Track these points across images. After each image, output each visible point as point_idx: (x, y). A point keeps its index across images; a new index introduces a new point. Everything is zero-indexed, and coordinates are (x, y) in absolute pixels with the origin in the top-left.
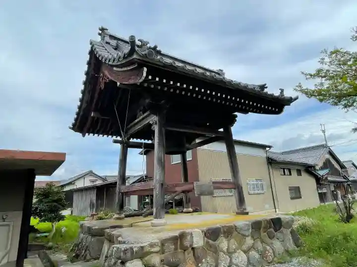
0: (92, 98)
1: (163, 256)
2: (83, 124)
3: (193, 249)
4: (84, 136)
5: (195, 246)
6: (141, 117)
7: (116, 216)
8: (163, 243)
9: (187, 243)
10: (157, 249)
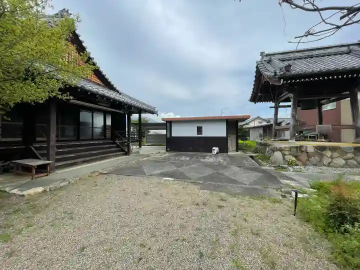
0: (259, 87)
1: (290, 152)
2: (255, 99)
3: (307, 152)
4: (255, 103)
5: (308, 151)
6: (285, 94)
7: (273, 139)
8: (291, 148)
9: (303, 149)
10: (288, 149)
